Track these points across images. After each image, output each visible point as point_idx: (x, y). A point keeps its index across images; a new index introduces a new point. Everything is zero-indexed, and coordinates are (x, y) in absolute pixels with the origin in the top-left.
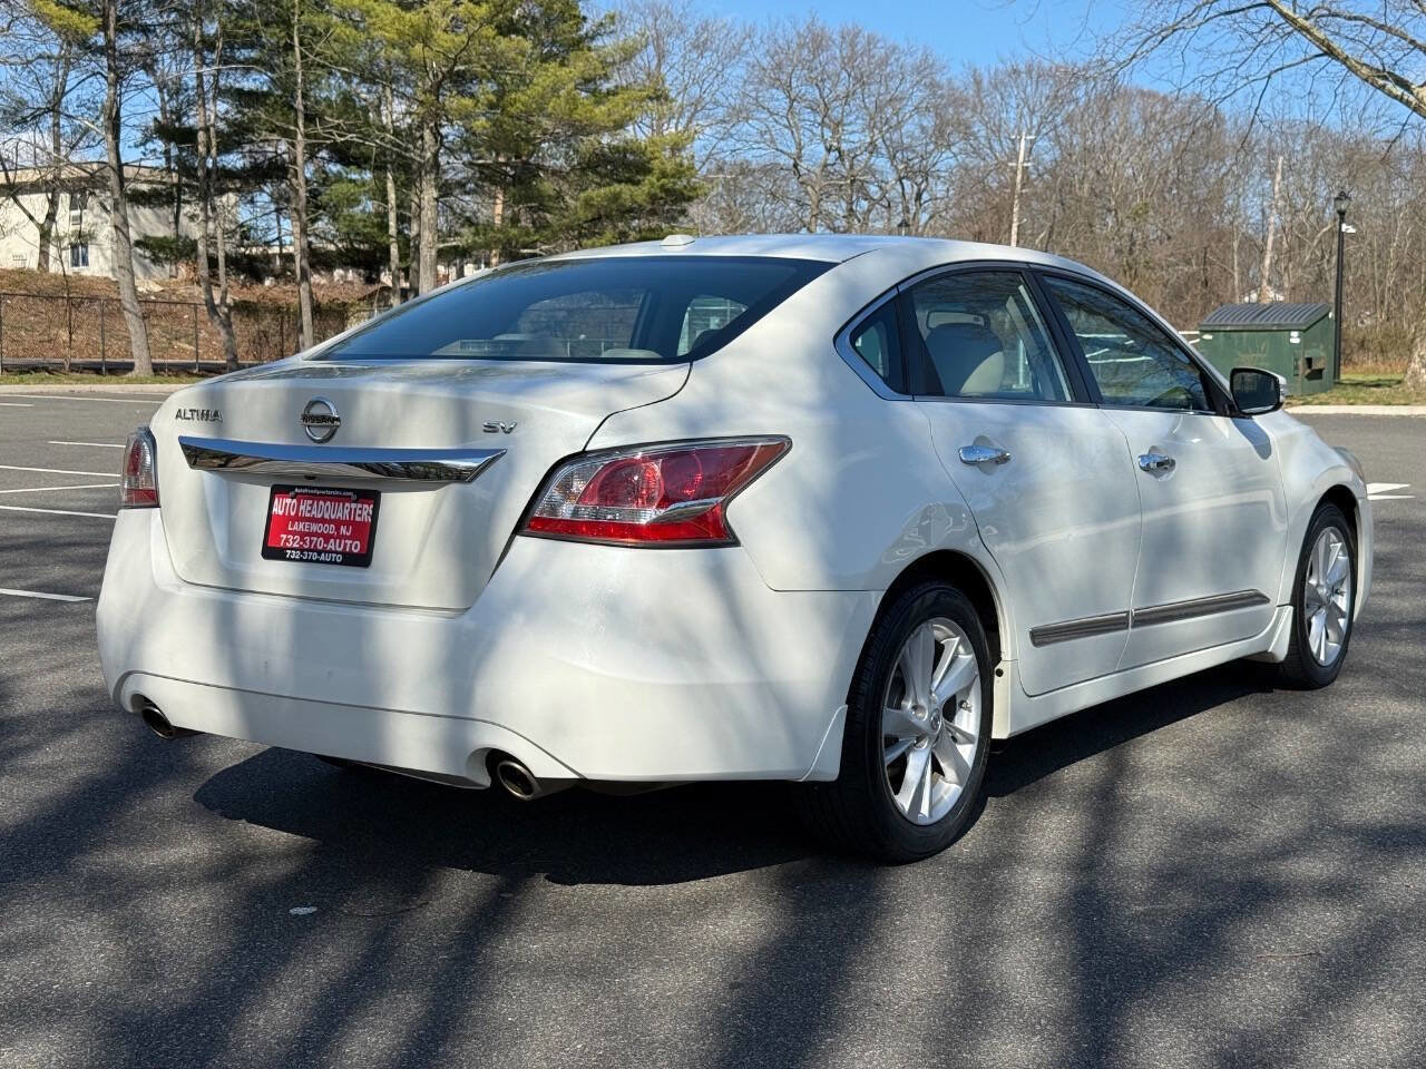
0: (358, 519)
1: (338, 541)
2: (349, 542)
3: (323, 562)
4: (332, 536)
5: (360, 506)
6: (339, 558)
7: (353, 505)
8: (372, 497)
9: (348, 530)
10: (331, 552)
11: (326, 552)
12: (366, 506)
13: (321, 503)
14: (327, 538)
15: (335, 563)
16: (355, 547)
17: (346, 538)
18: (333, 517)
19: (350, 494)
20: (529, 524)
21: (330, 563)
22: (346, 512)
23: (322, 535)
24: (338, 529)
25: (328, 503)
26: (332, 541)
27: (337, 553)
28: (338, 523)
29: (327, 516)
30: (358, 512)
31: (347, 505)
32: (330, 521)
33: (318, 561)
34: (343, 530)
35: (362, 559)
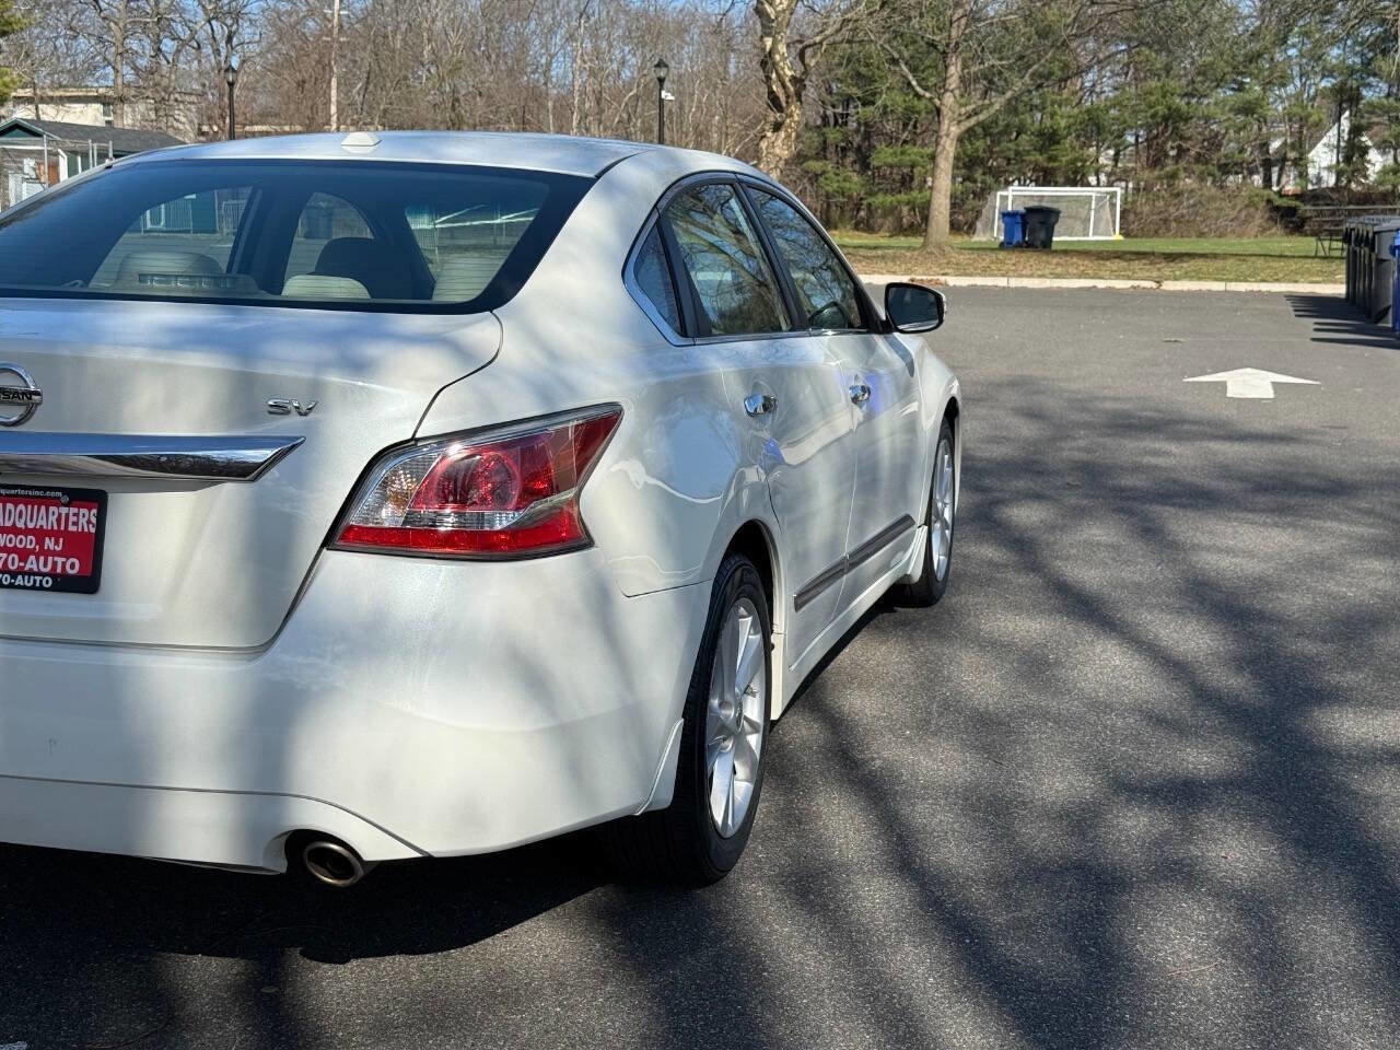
0: (72, 528)
1: (42, 559)
2: (60, 560)
3: (19, 587)
4: (32, 552)
5: (73, 510)
6: (48, 582)
7: (64, 510)
8: (96, 500)
9: (57, 543)
10: (31, 573)
11: (24, 574)
12: (83, 511)
13: (10, 506)
14: (24, 554)
15: (41, 588)
16: (73, 566)
17: (54, 553)
18: (31, 526)
19: (60, 494)
20: (342, 535)
21: (33, 588)
22: (53, 519)
23: (15, 550)
24: (40, 542)
25: (21, 507)
26: (32, 558)
27: (44, 575)
28: (40, 534)
29: (20, 525)
30: (72, 519)
31: (52, 509)
32: (27, 532)
33: (11, 586)
34: (49, 543)
35: (87, 582)
